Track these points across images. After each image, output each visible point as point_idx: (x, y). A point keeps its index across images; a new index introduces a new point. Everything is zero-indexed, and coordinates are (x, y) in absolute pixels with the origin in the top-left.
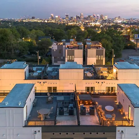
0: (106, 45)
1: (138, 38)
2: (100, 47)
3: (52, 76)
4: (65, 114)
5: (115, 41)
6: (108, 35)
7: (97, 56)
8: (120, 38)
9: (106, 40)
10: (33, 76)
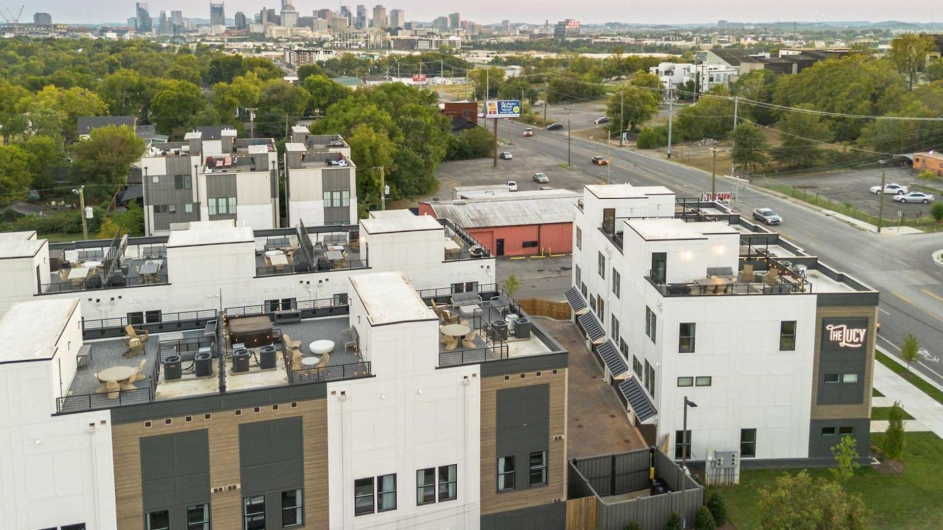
0: (371, 148)
1: (497, 115)
2: (340, 157)
3: (142, 275)
4: (183, 377)
5: (407, 131)
6: (379, 109)
7: (327, 195)
8: (429, 120)
9: (368, 127)
10: (71, 279)
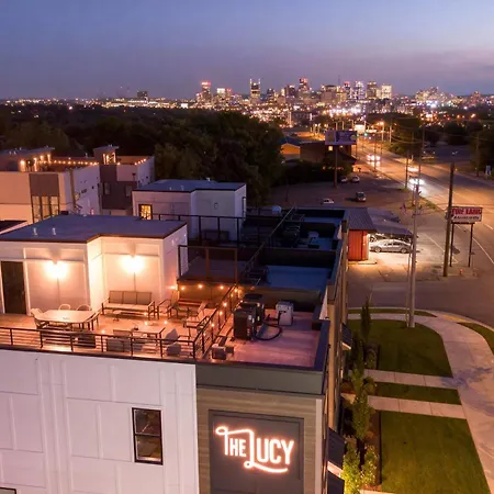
7: (36, 199)
